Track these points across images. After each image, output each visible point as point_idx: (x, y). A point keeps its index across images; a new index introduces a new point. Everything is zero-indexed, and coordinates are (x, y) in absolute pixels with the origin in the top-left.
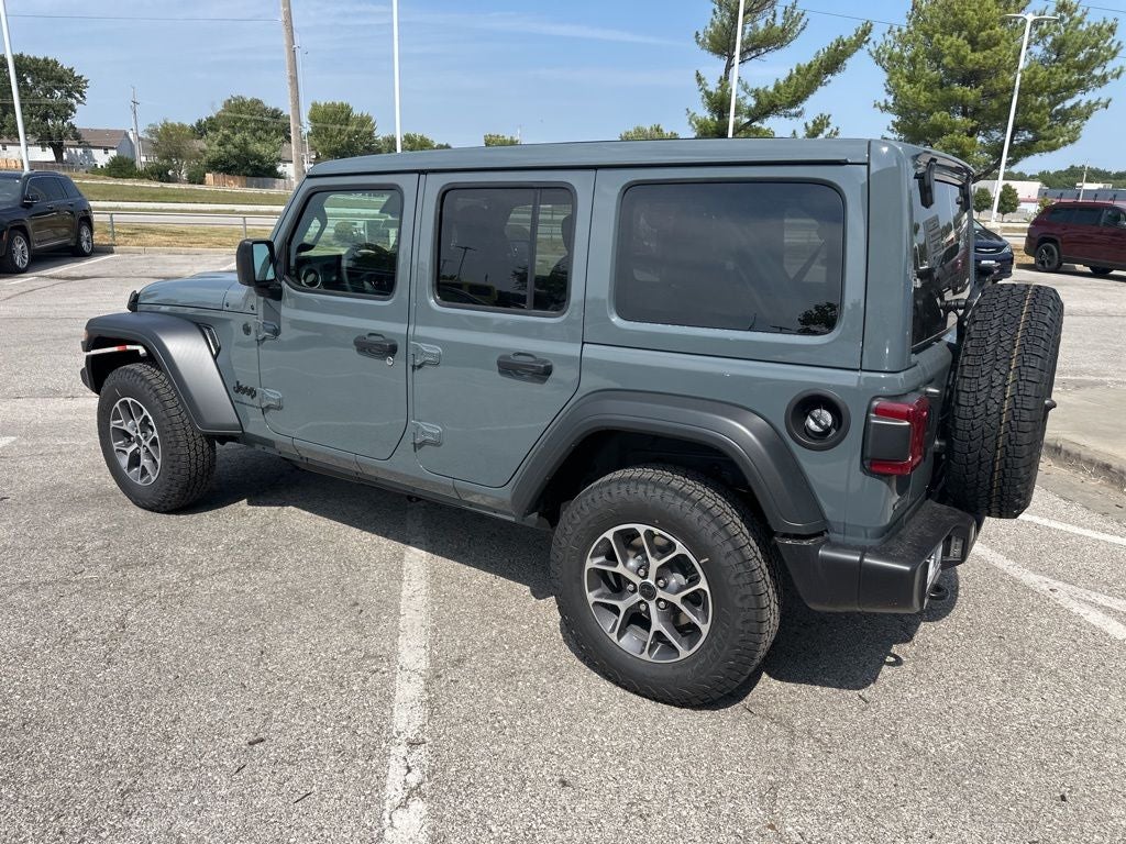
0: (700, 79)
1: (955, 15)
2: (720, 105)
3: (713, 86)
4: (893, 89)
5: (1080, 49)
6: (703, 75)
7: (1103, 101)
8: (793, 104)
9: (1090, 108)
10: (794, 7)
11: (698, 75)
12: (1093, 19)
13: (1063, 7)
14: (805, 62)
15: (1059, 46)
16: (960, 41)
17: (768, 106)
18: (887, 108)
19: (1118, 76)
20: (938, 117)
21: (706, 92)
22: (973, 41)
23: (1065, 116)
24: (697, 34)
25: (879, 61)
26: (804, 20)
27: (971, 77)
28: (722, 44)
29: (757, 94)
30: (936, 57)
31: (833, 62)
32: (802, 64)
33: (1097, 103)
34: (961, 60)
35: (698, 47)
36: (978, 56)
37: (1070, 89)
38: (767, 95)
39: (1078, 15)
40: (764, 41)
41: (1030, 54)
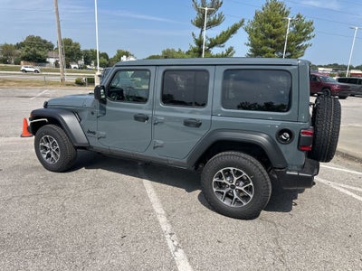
0: (193, 35)
1: (268, 17)
2: (200, 43)
3: (197, 37)
4: (251, 39)
5: (303, 28)
7: (310, 44)
8: (222, 43)
9: (306, 46)
10: (221, 14)
11: (193, 33)
12: (307, 20)
13: (298, 16)
14: (225, 30)
15: (297, 28)
16: (270, 26)
17: (213, 44)
19: (314, 37)
20: (264, 48)
21: (195, 39)
22: (273, 26)
23: (299, 48)
24: (192, 21)
25: (246, 30)
27: (273, 36)
28: (200, 24)
29: (211, 40)
30: (263, 30)
31: (234, 30)
33: (308, 45)
34: (270, 31)
35: (192, 25)
36: (275, 30)
37: (301, 40)
38: (214, 40)
39: (302, 18)
40: (210, 25)
41: (289, 29)
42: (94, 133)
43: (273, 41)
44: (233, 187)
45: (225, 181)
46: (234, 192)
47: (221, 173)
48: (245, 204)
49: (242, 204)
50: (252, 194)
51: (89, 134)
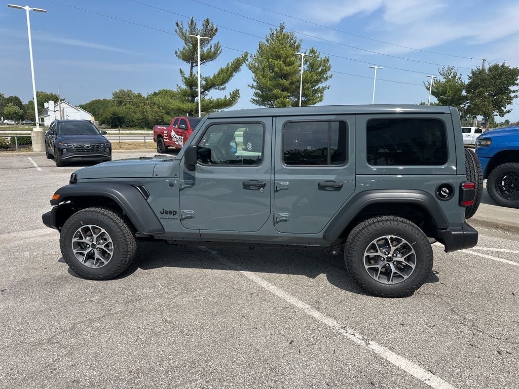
0: (181, 72)
1: (276, 52)
2: (191, 83)
3: (187, 75)
4: (257, 80)
5: (319, 67)
6: (183, 70)
7: (327, 86)
8: (222, 84)
9: (324, 89)
10: (218, 44)
11: (181, 70)
12: (322, 56)
13: (312, 51)
14: (224, 67)
15: (312, 66)
16: (281, 62)
17: (211, 84)
18: (253, 87)
19: (331, 77)
20: (276, 91)
21: (185, 78)
22: (284, 62)
23: (315, 91)
24: (176, 52)
25: (250, 68)
26: (220, 49)
27: (285, 76)
28: (190, 57)
29: (206, 79)
30: (271, 68)
31: (236, 66)
32: (223, 68)
33: (325, 87)
34: (281, 70)
35: (177, 58)
36: (288, 68)
37: (317, 82)
38: (211, 80)
39: (317, 54)
40: (206, 58)
41: (303, 68)
42: (174, 213)
43: (286, 83)
44: (390, 259)
45: (379, 253)
46: (391, 265)
47: (373, 244)
48: (406, 277)
49: (403, 278)
50: (414, 264)
51: (164, 216)
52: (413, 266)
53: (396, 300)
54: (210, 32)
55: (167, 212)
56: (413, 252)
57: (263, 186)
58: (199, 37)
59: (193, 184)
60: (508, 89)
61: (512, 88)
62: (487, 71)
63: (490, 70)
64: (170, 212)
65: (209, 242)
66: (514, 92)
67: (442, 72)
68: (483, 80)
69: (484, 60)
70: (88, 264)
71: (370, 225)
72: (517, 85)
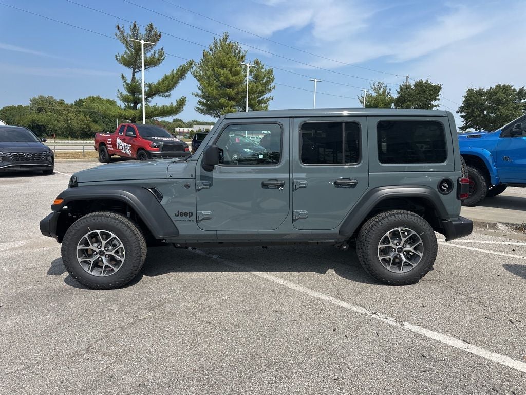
0: (123, 77)
1: (222, 61)
2: (134, 89)
3: (129, 81)
4: (202, 88)
5: (264, 78)
6: (125, 75)
8: (167, 91)
9: (268, 100)
10: (162, 50)
11: (122, 75)
12: (266, 68)
13: (257, 63)
14: (168, 73)
15: (256, 77)
16: (227, 72)
17: (155, 91)
18: (197, 95)
19: (274, 88)
20: (222, 100)
21: (126, 83)
22: (230, 71)
23: (260, 102)
24: (116, 57)
25: (195, 77)
26: (164, 56)
27: (230, 86)
28: (132, 62)
29: (150, 86)
30: (217, 77)
31: (181, 73)
32: (167, 74)
33: (270, 98)
34: (227, 79)
35: (118, 62)
36: (234, 78)
37: (262, 93)
38: (155, 86)
39: (261, 66)
40: (150, 63)
41: (249, 78)
42: (189, 214)
43: (232, 92)
44: (400, 250)
45: (391, 245)
46: (402, 255)
47: (386, 237)
48: (414, 265)
49: (412, 266)
50: (422, 253)
51: (180, 218)
52: (421, 255)
53: (407, 287)
54: (154, 37)
55: (182, 214)
56: (421, 242)
57: (282, 185)
58: (143, 42)
59: (211, 185)
60: (431, 104)
61: (434, 103)
62: (413, 87)
63: (416, 86)
64: (186, 214)
65: (222, 243)
66: (435, 106)
67: (373, 87)
68: (410, 95)
69: (407, 77)
70: (95, 273)
71: (383, 218)
72: (439, 100)
